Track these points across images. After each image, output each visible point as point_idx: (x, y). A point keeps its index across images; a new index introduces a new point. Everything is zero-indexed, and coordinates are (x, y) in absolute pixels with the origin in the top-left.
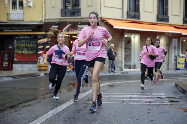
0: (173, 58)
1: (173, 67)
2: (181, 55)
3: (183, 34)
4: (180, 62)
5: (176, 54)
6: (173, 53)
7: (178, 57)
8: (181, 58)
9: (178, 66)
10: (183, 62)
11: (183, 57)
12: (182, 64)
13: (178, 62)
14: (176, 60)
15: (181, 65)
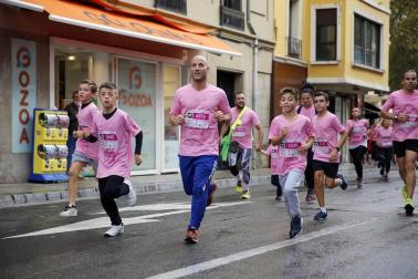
0: (17, 128)
1: (17, 169)
2: (50, 116)
3: (53, 17)
4: (49, 147)
5: (30, 109)
6: (16, 108)
7: (38, 127)
8: (54, 130)
9: (40, 166)
10: (63, 147)
11: (59, 124)
12: (58, 155)
13: (41, 148)
14: (27, 137)
15: (53, 161)
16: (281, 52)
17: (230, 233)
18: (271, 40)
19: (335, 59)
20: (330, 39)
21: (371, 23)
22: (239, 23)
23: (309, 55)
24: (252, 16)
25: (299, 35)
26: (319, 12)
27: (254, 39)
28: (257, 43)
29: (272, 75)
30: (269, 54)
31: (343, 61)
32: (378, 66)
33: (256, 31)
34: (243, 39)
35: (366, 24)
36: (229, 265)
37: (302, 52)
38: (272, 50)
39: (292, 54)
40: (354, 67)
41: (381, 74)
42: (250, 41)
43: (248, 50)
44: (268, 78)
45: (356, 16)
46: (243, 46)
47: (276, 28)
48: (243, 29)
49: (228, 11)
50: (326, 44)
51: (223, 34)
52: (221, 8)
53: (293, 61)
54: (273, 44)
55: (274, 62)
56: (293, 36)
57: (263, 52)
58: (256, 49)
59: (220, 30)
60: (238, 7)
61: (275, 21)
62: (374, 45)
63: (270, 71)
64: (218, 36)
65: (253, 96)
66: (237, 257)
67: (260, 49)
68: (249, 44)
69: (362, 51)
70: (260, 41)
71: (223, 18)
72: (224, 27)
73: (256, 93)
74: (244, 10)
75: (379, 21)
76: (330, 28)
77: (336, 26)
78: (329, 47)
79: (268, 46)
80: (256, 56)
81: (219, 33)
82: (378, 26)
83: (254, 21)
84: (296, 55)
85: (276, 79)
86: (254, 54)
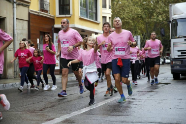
16: (35, 8)
19: (69, 14)
20: (68, 3)
23: (55, 11)
29: (29, 21)
30: (26, 9)
31: (73, 15)
32: (96, 20)
37: (50, 9)
38: (28, 6)
39: (42, 9)
40: (81, 19)
41: (98, 24)
44: (26, 24)
50: (64, 5)
53: (43, 14)
54: (29, 3)
55: (29, 13)
57: (21, 7)
58: (15, 5)
63: (27, 19)
65: (14, 33)
67: (19, 5)
68: (9, 1)
69: (87, 11)
73: (16, 31)
80: (15, 9)
84: (47, 11)
85: (31, 24)
86: (13, 7)
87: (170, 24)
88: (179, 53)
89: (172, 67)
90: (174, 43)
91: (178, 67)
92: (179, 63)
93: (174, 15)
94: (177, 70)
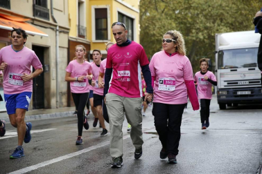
16: (73, 34)
17: (39, 149)
18: (67, 27)
19: (107, 39)
20: (104, 27)
21: (128, 17)
22: (46, 16)
23: (91, 36)
24: (54, 11)
25: (84, 24)
26: (97, 10)
27: (56, 26)
28: (58, 28)
29: (68, 49)
30: (66, 35)
31: (112, 40)
33: (57, 21)
34: (48, 26)
35: (125, 18)
36: (37, 170)
37: (87, 34)
38: (68, 33)
39: (80, 36)
42: (53, 27)
43: (53, 33)
44: (66, 51)
45: (119, 13)
46: (49, 30)
47: (70, 20)
48: (48, 19)
49: (39, 8)
50: (101, 30)
51: (35, 22)
52: (34, 6)
53: (81, 40)
54: (68, 29)
55: (69, 41)
56: (81, 24)
57: (62, 34)
58: (58, 32)
59: (33, 20)
60: (45, 5)
61: (69, 15)
62: (130, 31)
63: (67, 46)
64: (33, 23)
65: (56, 61)
66: (43, 165)
67: (60, 32)
68: (53, 29)
70: (60, 27)
71: (35, 12)
72: (36, 18)
73: (58, 60)
74: (49, 7)
75: (132, 16)
76: (104, 20)
77: (107, 18)
78: (103, 32)
79: (65, 30)
80: (58, 36)
81: (33, 22)
82: (132, 20)
83: (56, 14)
84: (83, 37)
85: (71, 51)
86: (56, 35)
87: (217, 55)
88: (226, 83)
89: (219, 96)
90: (221, 74)
91: (224, 97)
92: (225, 93)
93: (221, 45)
94: (223, 100)
